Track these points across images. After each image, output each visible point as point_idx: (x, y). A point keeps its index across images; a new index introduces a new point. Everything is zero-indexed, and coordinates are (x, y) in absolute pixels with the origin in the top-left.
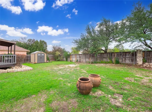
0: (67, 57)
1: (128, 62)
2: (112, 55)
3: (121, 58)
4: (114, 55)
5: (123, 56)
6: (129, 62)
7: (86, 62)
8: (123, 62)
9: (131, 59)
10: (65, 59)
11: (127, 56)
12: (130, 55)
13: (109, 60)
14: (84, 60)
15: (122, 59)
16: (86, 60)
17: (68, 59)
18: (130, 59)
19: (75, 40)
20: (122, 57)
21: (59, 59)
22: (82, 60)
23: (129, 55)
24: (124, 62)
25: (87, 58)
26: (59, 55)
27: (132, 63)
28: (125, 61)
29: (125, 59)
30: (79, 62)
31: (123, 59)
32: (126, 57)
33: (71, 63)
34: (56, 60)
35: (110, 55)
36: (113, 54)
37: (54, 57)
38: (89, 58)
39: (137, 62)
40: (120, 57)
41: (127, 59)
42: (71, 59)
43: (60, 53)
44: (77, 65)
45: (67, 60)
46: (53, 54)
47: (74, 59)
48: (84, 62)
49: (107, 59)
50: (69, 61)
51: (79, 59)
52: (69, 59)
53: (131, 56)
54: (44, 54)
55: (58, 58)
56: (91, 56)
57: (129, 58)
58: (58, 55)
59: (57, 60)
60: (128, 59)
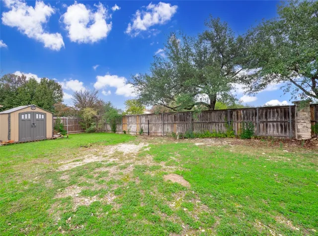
0: (116, 122)
1: (273, 131)
2: (231, 115)
3: (256, 123)
4: (237, 116)
5: (259, 118)
6: (275, 133)
7: (166, 135)
8: (261, 134)
9: (281, 126)
10: (109, 127)
11: (270, 117)
12: (278, 116)
13: (224, 129)
14: (160, 130)
15: (259, 126)
16: (166, 130)
17: (117, 126)
18: (277, 125)
19: (136, 78)
20: (257, 120)
21: (92, 127)
22: (154, 129)
23: (276, 115)
24: (263, 134)
25: (168, 124)
26: (94, 117)
27: (283, 134)
28: (267, 131)
29: (267, 125)
30: (147, 134)
31: (261, 125)
32: (268, 120)
33: (124, 137)
34: (84, 129)
35: (226, 115)
36: (234, 113)
37: (79, 123)
38: (172, 125)
39: (297, 134)
40: (254, 120)
41: (270, 126)
42: (126, 128)
43: (95, 113)
44: (142, 145)
45: (114, 130)
46: (76, 115)
47: (133, 128)
48: (160, 134)
49: (218, 125)
50: (120, 133)
51: (146, 126)
52: (119, 128)
53: (281, 118)
54: (45, 115)
55: (90, 125)
56: (179, 120)
57: (275, 123)
58: (90, 117)
59: (88, 130)
60: (273, 125)
